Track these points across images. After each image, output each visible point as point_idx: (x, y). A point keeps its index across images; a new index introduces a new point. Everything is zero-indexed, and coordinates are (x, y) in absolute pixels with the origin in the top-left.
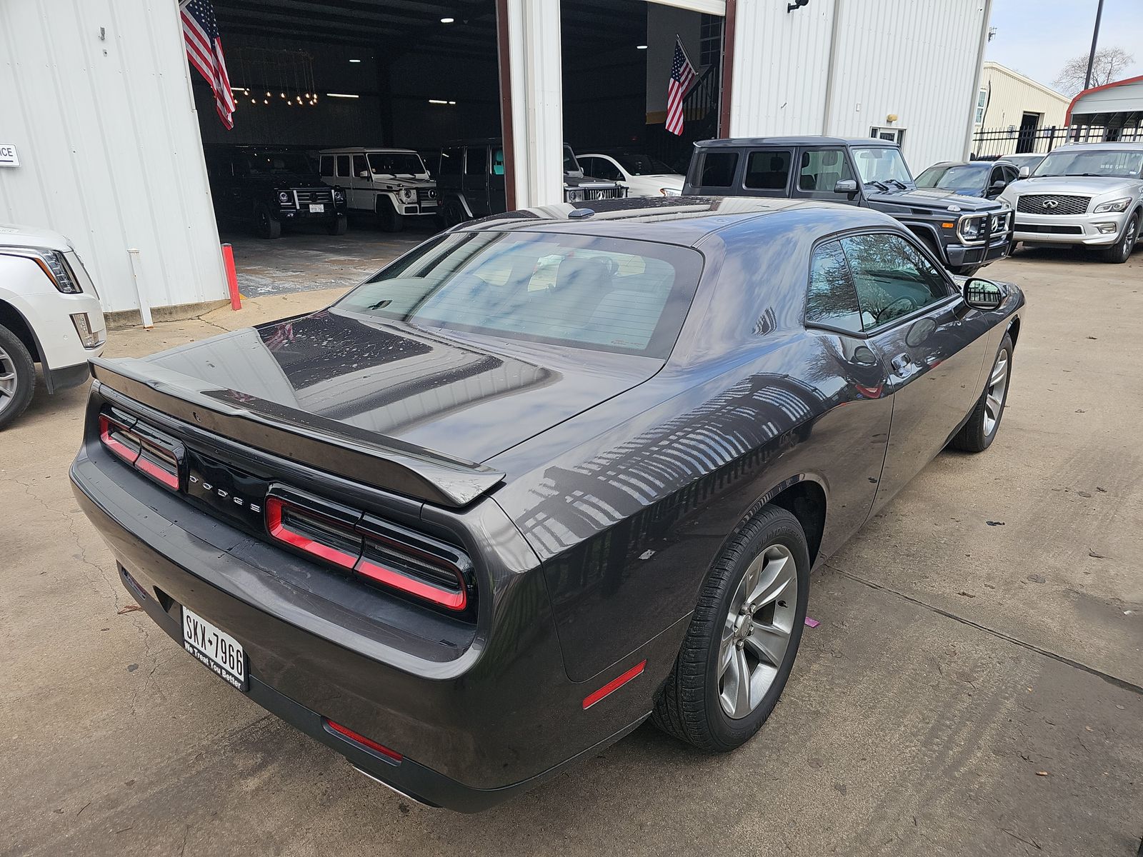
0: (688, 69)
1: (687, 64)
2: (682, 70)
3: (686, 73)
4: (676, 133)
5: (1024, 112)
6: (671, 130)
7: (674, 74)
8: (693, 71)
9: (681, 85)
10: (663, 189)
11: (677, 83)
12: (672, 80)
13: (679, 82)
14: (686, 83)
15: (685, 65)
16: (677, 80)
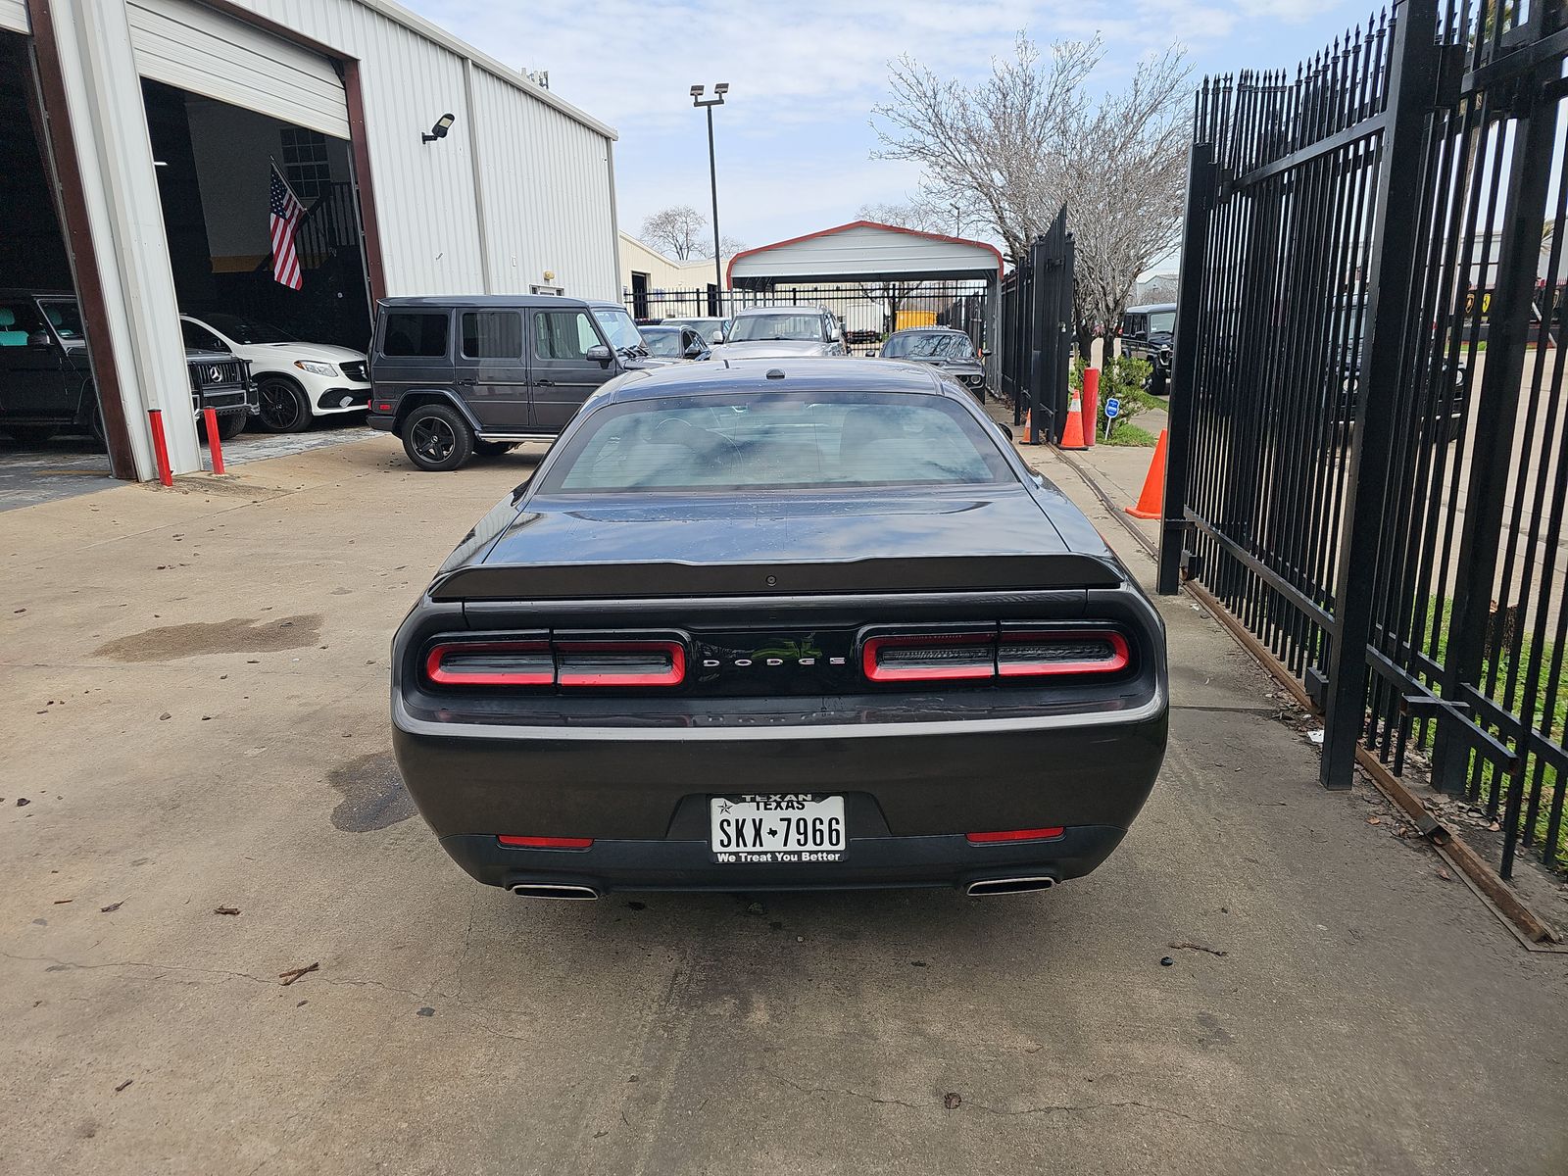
0: (292, 203)
1: (290, 195)
2: (285, 202)
3: (291, 207)
4: (293, 286)
5: (633, 272)
6: (283, 282)
7: (275, 207)
8: (299, 205)
9: (287, 222)
10: (298, 362)
11: (282, 220)
12: (273, 216)
13: (285, 219)
14: (294, 221)
15: (287, 197)
16: (281, 216)
